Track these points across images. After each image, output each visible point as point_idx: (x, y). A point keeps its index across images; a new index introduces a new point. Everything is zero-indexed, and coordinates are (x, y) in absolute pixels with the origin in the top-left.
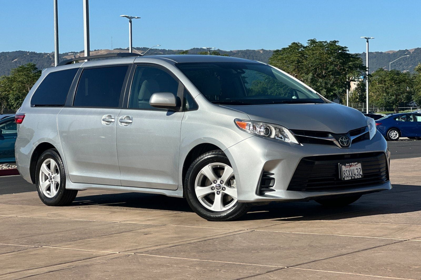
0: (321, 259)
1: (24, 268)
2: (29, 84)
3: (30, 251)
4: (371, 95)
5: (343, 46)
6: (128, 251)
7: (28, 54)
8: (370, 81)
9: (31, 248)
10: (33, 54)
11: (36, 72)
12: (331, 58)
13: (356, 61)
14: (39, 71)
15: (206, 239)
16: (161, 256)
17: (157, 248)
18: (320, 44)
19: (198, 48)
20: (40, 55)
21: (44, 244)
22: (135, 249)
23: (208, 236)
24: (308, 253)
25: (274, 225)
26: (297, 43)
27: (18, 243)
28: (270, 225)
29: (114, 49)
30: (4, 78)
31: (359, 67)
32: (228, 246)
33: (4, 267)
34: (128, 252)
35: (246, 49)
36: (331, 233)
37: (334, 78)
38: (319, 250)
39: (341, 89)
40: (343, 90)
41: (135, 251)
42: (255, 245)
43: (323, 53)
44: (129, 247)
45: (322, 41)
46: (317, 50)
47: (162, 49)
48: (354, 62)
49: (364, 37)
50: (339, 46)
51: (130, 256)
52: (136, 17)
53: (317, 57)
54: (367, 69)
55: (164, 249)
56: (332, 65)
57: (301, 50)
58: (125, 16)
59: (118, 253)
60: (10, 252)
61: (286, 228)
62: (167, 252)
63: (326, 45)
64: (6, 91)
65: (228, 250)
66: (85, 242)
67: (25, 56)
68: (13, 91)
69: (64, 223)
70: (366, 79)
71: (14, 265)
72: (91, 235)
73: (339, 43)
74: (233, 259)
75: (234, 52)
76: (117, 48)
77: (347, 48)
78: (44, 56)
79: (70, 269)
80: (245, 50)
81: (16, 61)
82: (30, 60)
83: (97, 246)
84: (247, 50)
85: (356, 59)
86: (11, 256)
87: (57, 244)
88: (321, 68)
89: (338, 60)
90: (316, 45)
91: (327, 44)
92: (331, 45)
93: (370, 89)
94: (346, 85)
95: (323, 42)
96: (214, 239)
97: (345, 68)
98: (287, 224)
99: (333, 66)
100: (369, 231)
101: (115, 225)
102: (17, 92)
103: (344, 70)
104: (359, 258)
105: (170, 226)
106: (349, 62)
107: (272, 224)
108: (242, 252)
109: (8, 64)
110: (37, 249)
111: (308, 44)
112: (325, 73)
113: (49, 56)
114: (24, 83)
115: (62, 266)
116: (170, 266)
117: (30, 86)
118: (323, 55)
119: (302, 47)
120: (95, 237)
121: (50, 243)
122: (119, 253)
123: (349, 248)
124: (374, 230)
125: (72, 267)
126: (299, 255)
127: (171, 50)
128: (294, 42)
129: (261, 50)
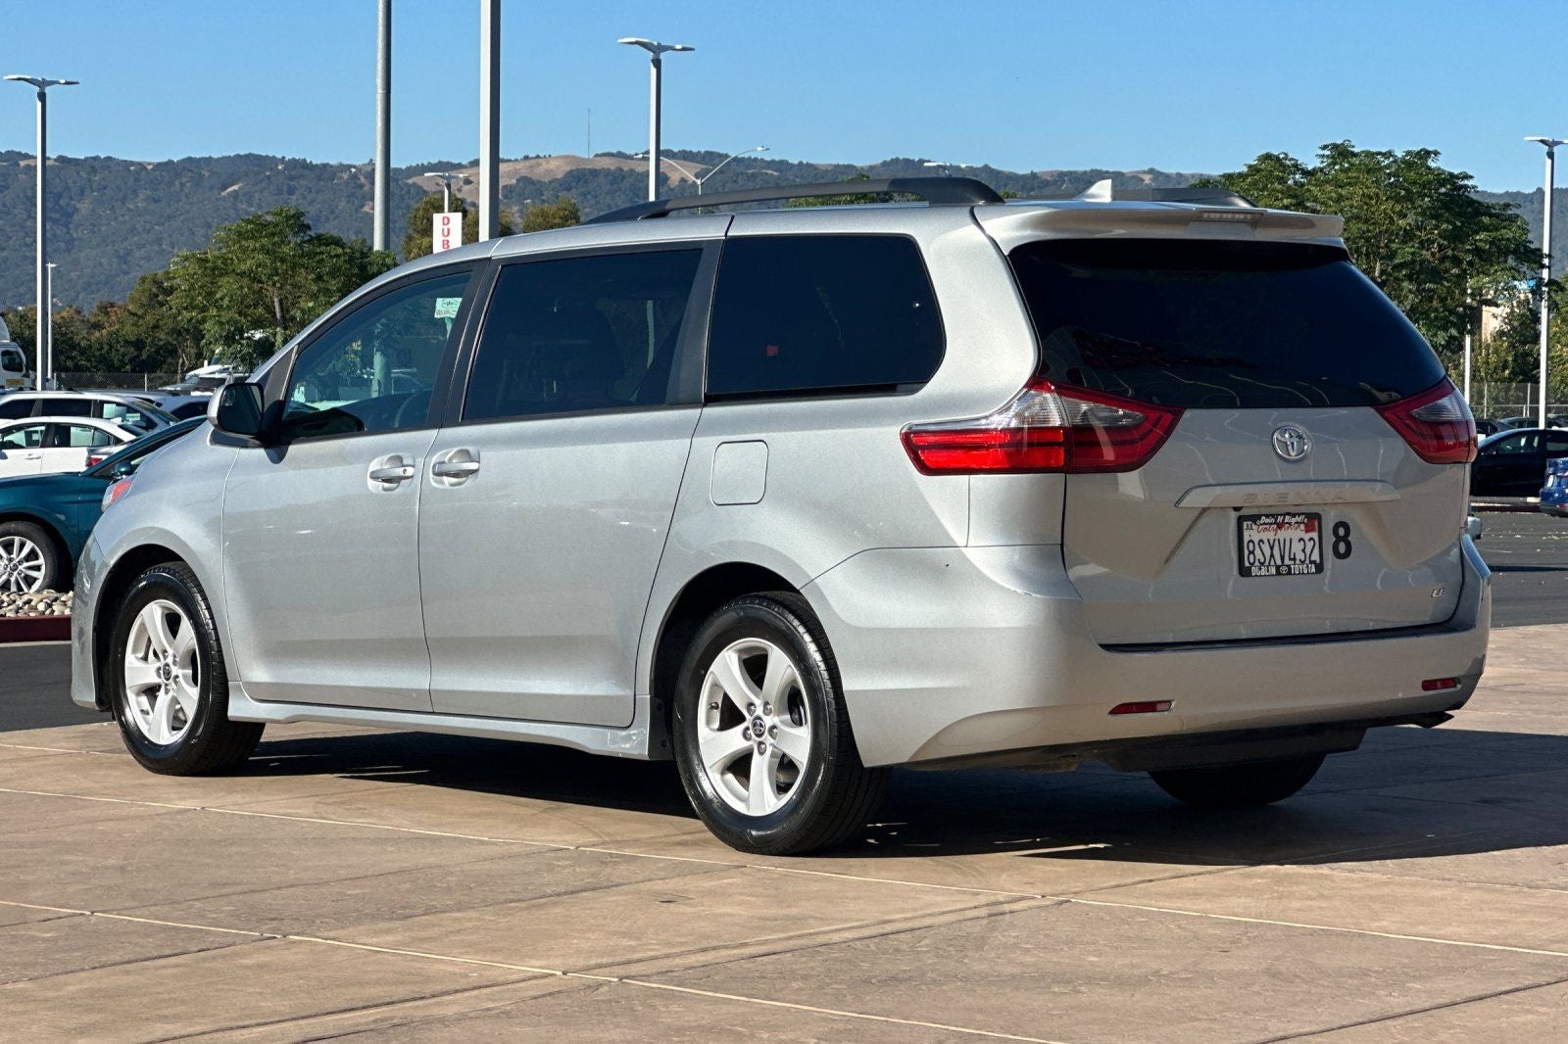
0: (1307, 1029)
1: (215, 1022)
2: (278, 285)
3: (244, 955)
4: (1561, 356)
5: (1456, 172)
6: (600, 966)
7: (280, 168)
8: (1557, 305)
9: (246, 940)
10: (300, 167)
11: (305, 242)
12: (1406, 216)
13: (1504, 228)
14: (314, 235)
15: (888, 928)
16: (718, 995)
17: (702, 958)
18: (1367, 161)
19: (911, 158)
20: (325, 172)
21: (297, 927)
22: (623, 959)
23: (898, 916)
24: (1262, 1004)
25: (1143, 882)
26: (1278, 158)
27: (203, 917)
28: (1130, 881)
29: (597, 155)
30: (186, 259)
31: (1515, 252)
32: (966, 961)
33: (143, 1013)
34: (596, 971)
35: (1088, 169)
36: (1354, 924)
37: (1418, 290)
38: (1304, 992)
39: (1441, 334)
40: (1451, 337)
41: (621, 971)
42: (1067, 960)
43: (1377, 195)
44: (603, 954)
45: (1374, 150)
46: (1356, 184)
47: (777, 159)
48: (1494, 234)
49: (1539, 138)
50: (1439, 169)
51: (602, 990)
52: (679, 47)
53: (1355, 211)
54: (1546, 261)
55: (729, 965)
56: (1411, 240)
57: (1295, 183)
58: (637, 43)
59: (559, 973)
60: (170, 953)
61: (1188, 895)
62: (739, 976)
63: (1388, 167)
64: (194, 308)
65: (966, 979)
66: (444, 923)
67: (268, 173)
68: (220, 308)
69: (375, 841)
70: (1542, 299)
71: (181, 1009)
72: (466, 895)
73: (1440, 157)
74: (979, 1017)
75: (1044, 178)
76: (606, 151)
77: (1471, 177)
78: (339, 174)
79: (380, 1033)
80: (1085, 172)
81: (235, 190)
82: (285, 189)
83: (488, 942)
84: (1092, 171)
85: (1503, 221)
86: (175, 971)
87: (342, 928)
88: (1367, 255)
89: (1434, 222)
90: (1352, 165)
91: (1395, 161)
92: (1409, 165)
93: (1556, 333)
94: (1462, 317)
95: (1379, 153)
96: (918, 932)
97: (1461, 255)
98: (1193, 878)
99: (1413, 246)
100: (1500, 922)
101: (558, 859)
102: (233, 314)
103: (1457, 261)
104: (1452, 1031)
105: (759, 870)
106: (1477, 233)
107: (1138, 879)
108: (1017, 988)
109: (206, 203)
110: (268, 948)
111: (1322, 162)
112: (1382, 272)
113: (354, 177)
114: (260, 282)
115: (354, 1017)
116: (745, 1036)
117: (281, 292)
118: (1376, 203)
119: (1298, 170)
120: (483, 904)
121: (318, 922)
122: (564, 973)
123: (1418, 991)
124: (1518, 920)
125: (386, 1024)
126: (1229, 1009)
127: (808, 165)
128: (1267, 154)
129: (1144, 172)
